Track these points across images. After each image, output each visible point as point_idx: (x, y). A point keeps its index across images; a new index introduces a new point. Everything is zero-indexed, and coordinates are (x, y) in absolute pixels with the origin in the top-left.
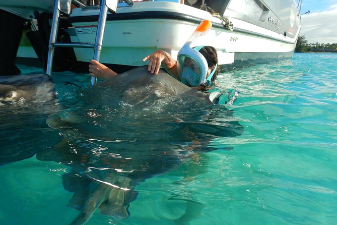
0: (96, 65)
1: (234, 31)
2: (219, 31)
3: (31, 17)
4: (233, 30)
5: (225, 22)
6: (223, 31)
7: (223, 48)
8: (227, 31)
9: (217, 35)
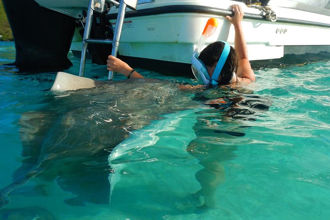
0: (113, 60)
1: (278, 21)
2: (258, 23)
3: (80, 16)
4: (275, 20)
5: (265, 12)
6: (263, 23)
7: (266, 41)
8: (267, 22)
9: (255, 27)
